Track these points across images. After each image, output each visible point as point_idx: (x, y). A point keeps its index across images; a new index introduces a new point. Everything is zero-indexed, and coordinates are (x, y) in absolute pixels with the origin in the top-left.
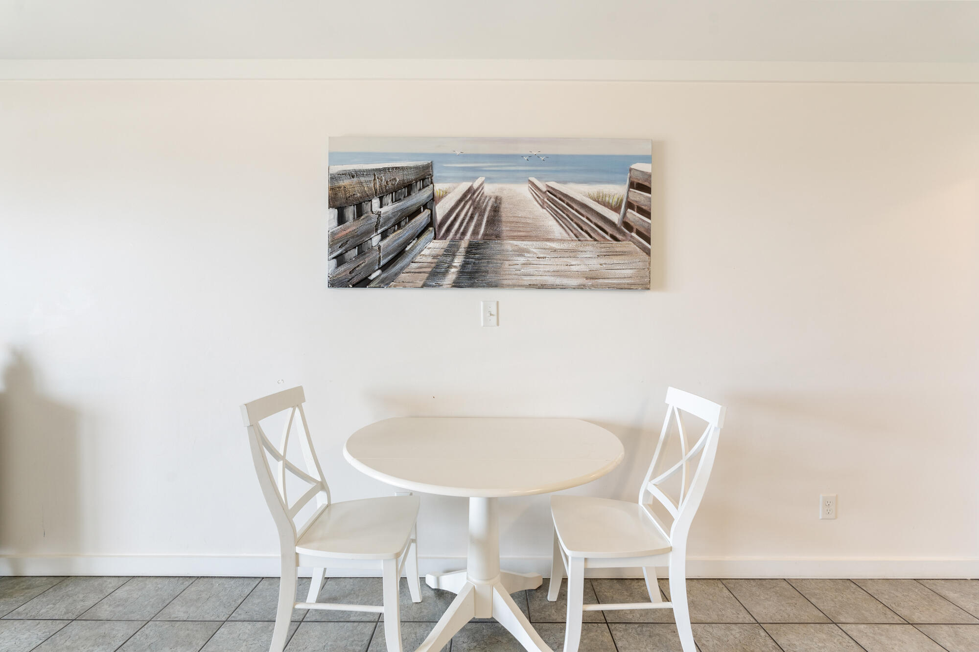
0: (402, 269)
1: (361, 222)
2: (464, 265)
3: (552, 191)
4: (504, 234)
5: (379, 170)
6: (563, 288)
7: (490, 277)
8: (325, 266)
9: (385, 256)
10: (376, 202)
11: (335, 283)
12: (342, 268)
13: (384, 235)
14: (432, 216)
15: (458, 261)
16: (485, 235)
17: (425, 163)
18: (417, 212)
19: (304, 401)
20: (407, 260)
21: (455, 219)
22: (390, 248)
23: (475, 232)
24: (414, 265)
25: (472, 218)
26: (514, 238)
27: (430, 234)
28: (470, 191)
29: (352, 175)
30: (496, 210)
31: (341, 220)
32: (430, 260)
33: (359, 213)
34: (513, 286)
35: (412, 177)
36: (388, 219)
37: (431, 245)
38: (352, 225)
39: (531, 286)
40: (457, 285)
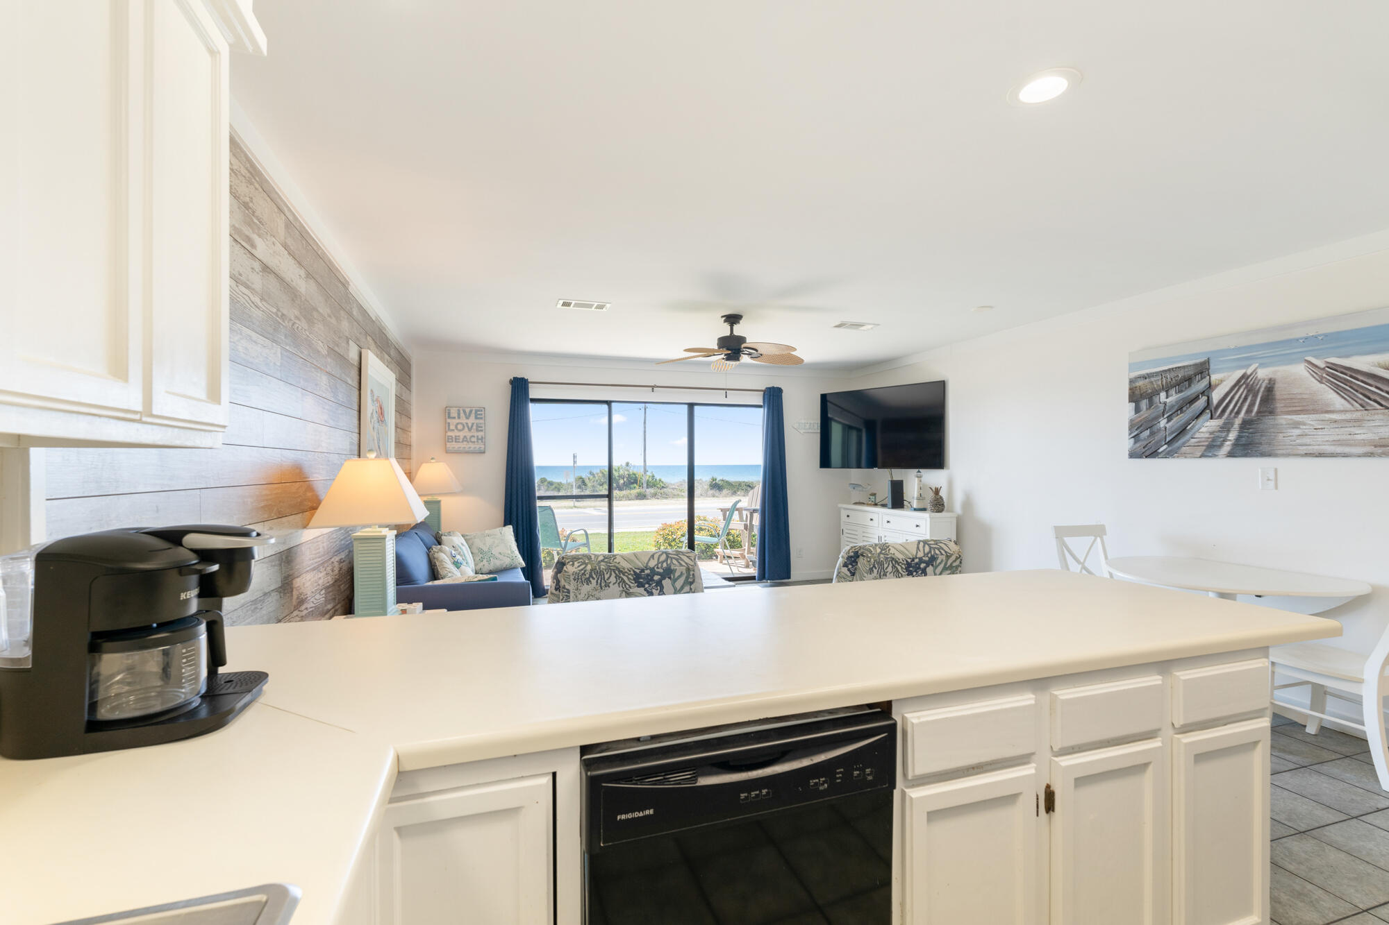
0: (1184, 443)
1: (1149, 412)
2: (1238, 438)
3: (1333, 367)
4: (1279, 410)
5: (1165, 371)
6: (1345, 455)
7: (1264, 448)
8: (1127, 443)
9: (1170, 434)
10: (1163, 395)
11: (1133, 455)
12: (1138, 445)
13: (1169, 419)
14: (1209, 401)
15: (1232, 436)
16: (1259, 412)
17: (1202, 360)
18: (1196, 398)
19: (1106, 534)
20: (1188, 437)
21: (1230, 402)
22: (1173, 429)
23: (1249, 411)
24: (1193, 440)
25: (1246, 399)
26: (1289, 413)
27: (1207, 415)
28: (1245, 377)
29: (1144, 377)
30: (1270, 389)
31: (1137, 410)
32: (1207, 435)
33: (1151, 404)
34: (1288, 455)
35: (1191, 372)
36: (1172, 407)
37: (1208, 424)
38: (1145, 413)
39: (1307, 455)
40: (1231, 455)
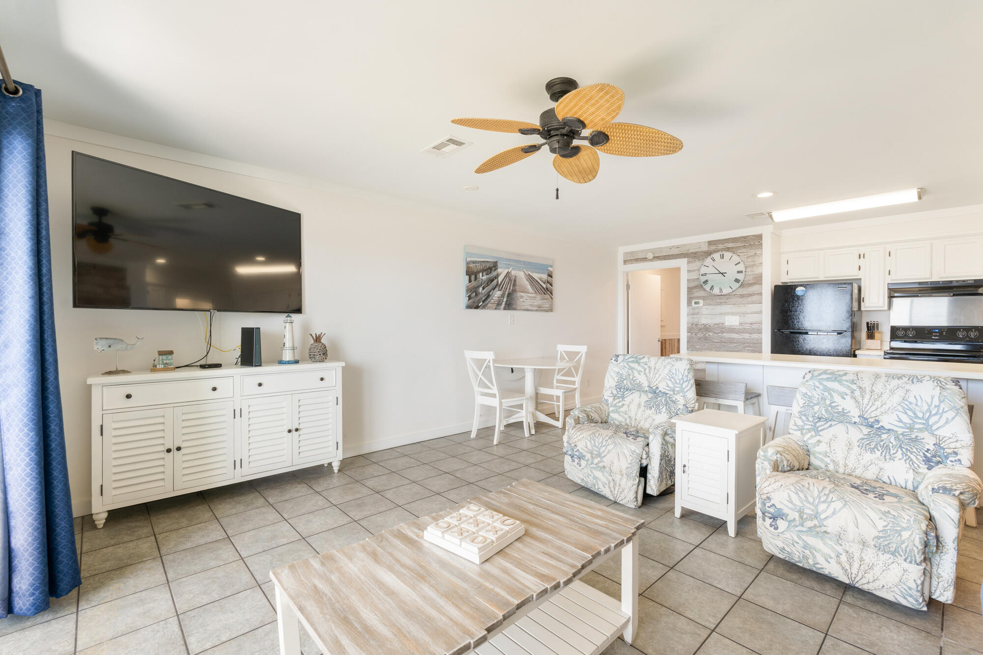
0: (489, 302)
1: (476, 282)
2: (506, 302)
3: (529, 275)
4: (517, 290)
5: (482, 261)
6: (532, 310)
7: (514, 306)
8: (463, 300)
9: (484, 296)
10: (481, 274)
11: (469, 307)
12: (470, 301)
13: (483, 289)
14: (498, 282)
15: (505, 300)
16: (512, 290)
17: (495, 260)
18: (492, 280)
20: (490, 298)
21: (504, 283)
22: (485, 293)
23: (510, 289)
24: (492, 301)
25: (508, 283)
26: (519, 292)
27: (497, 289)
28: (508, 273)
29: (474, 262)
30: (515, 281)
31: (470, 281)
32: (497, 299)
33: (476, 279)
34: (519, 310)
35: (492, 266)
36: (485, 282)
37: (497, 293)
38: (474, 283)
39: (524, 310)
40: (505, 309)
